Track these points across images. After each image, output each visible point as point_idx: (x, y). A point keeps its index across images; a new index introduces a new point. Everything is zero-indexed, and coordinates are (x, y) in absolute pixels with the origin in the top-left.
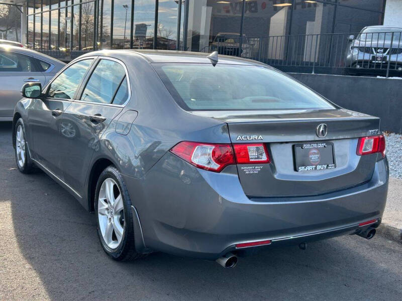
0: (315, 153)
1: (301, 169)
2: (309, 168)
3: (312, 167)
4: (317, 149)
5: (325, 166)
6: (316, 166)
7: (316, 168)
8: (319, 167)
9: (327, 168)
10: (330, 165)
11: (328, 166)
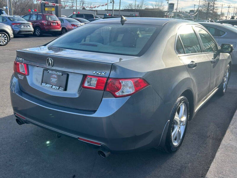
0: (54, 78)
1: (44, 84)
2: (48, 85)
3: (50, 85)
4: (57, 75)
5: (58, 88)
6: (53, 85)
7: (52, 87)
8: (54, 87)
9: (58, 89)
10: (61, 88)
11: (59, 88)
